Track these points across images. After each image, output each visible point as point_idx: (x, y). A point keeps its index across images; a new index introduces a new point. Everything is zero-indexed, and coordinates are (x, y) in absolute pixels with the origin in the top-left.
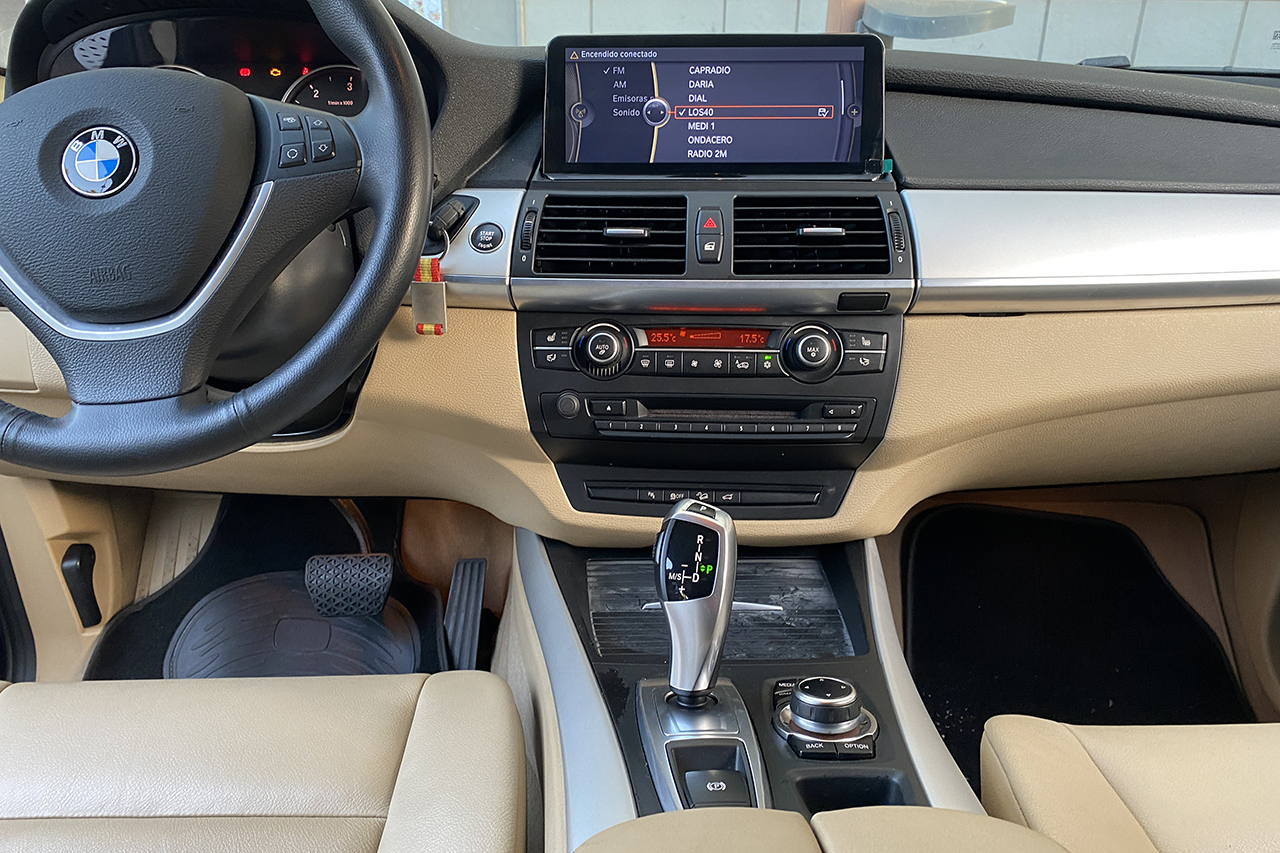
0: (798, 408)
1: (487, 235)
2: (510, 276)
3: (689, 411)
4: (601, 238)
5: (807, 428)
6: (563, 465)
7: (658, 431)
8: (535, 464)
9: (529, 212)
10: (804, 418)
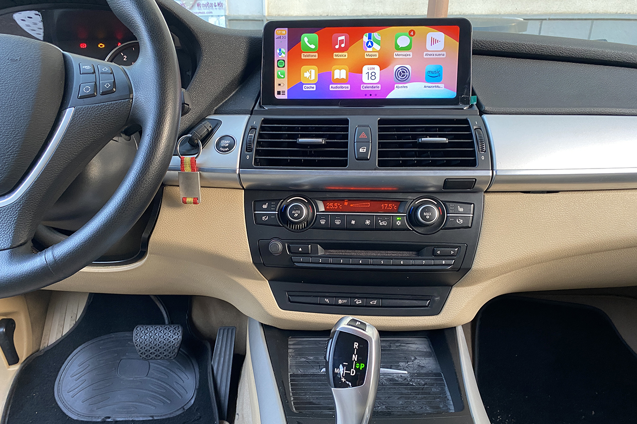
0: (418, 250)
1: (225, 143)
2: (239, 168)
3: (350, 251)
4: (295, 144)
5: (423, 262)
6: (274, 282)
7: (330, 264)
8: (256, 281)
9: (251, 129)
10: (422, 256)
